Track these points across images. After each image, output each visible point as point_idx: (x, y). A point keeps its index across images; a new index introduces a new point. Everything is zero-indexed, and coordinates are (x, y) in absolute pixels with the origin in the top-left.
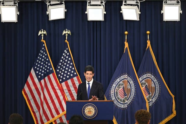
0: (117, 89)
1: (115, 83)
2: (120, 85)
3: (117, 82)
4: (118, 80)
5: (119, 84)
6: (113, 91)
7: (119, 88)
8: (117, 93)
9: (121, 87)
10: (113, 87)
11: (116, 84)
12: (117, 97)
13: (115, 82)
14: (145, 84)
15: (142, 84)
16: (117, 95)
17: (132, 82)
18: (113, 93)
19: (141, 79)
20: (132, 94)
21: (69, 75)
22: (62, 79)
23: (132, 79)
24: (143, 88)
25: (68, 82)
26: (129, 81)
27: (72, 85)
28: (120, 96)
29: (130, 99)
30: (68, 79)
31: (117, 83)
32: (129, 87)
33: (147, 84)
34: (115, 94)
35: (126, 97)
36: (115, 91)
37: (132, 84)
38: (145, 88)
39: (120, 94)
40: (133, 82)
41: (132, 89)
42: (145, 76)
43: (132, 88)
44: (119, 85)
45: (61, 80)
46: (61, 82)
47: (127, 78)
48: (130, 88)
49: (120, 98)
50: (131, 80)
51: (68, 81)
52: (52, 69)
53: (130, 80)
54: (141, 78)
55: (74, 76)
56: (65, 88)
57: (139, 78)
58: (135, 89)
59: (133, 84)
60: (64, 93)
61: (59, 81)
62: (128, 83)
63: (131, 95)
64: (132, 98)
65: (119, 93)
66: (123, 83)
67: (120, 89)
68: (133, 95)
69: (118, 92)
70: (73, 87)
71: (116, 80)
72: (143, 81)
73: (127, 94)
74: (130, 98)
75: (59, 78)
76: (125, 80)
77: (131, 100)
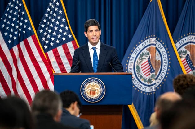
0: (139, 62)
1: (134, 51)
2: (143, 54)
3: (138, 49)
4: (140, 47)
5: (141, 53)
6: (133, 65)
7: (142, 59)
8: (138, 67)
9: (145, 57)
10: (131, 58)
11: (137, 54)
12: (139, 74)
13: (136, 50)
14: (186, 52)
15: (180, 54)
16: (138, 71)
17: (163, 49)
18: (133, 68)
19: (178, 45)
20: (163, 69)
21: (59, 39)
22: (49, 45)
23: (164, 45)
24: (183, 59)
25: (59, 51)
26: (159, 49)
27: (64, 55)
28: (144, 72)
29: (160, 78)
30: (58, 45)
31: (138, 52)
32: (158, 58)
33: (189, 53)
34: (136, 69)
35: (153, 73)
36: (136, 65)
37: (164, 53)
38: (186, 59)
39: (143, 70)
40: (165, 50)
41: (164, 62)
42: (185, 40)
43: (163, 59)
44: (141, 55)
45: (46, 47)
46: (46, 51)
47: (155, 43)
48: (160, 59)
49: (144, 76)
50: (162, 46)
51: (58, 48)
52: (32, 29)
53: (159, 46)
54: (178, 43)
55: (68, 40)
56: (53, 59)
57: (175, 43)
58: (169, 61)
59: (166, 54)
60: (52, 68)
61: (44, 48)
62: (157, 52)
63: (162, 71)
64: (164, 76)
65: (142, 68)
66: (148, 52)
67: (144, 61)
68: (166, 70)
69: (140, 67)
70: (66, 58)
71: (136, 47)
72: (183, 49)
73: (155, 69)
74: (160, 76)
75: (44, 44)
76: (152, 46)
77: (162, 79)
